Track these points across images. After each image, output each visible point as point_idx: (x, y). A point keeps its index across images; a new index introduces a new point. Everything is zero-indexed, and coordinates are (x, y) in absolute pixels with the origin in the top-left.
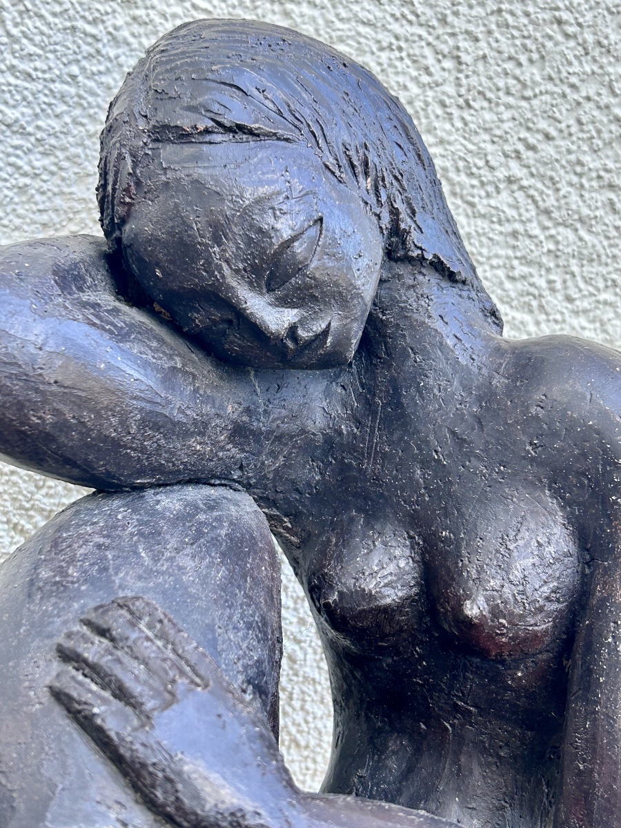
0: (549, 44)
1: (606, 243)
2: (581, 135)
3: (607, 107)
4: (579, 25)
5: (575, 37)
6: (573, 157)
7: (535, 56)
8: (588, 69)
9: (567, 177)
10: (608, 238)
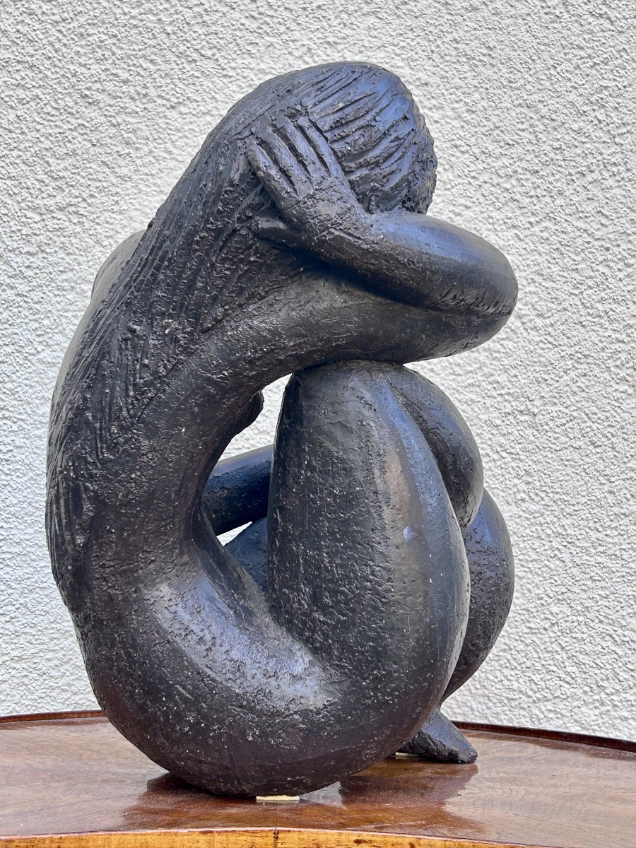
0: (453, 159)
1: (520, 258)
2: (486, 202)
3: (498, 184)
4: (468, 145)
5: (468, 152)
6: (485, 215)
7: (447, 167)
8: (480, 167)
9: (485, 227)
10: (521, 255)
